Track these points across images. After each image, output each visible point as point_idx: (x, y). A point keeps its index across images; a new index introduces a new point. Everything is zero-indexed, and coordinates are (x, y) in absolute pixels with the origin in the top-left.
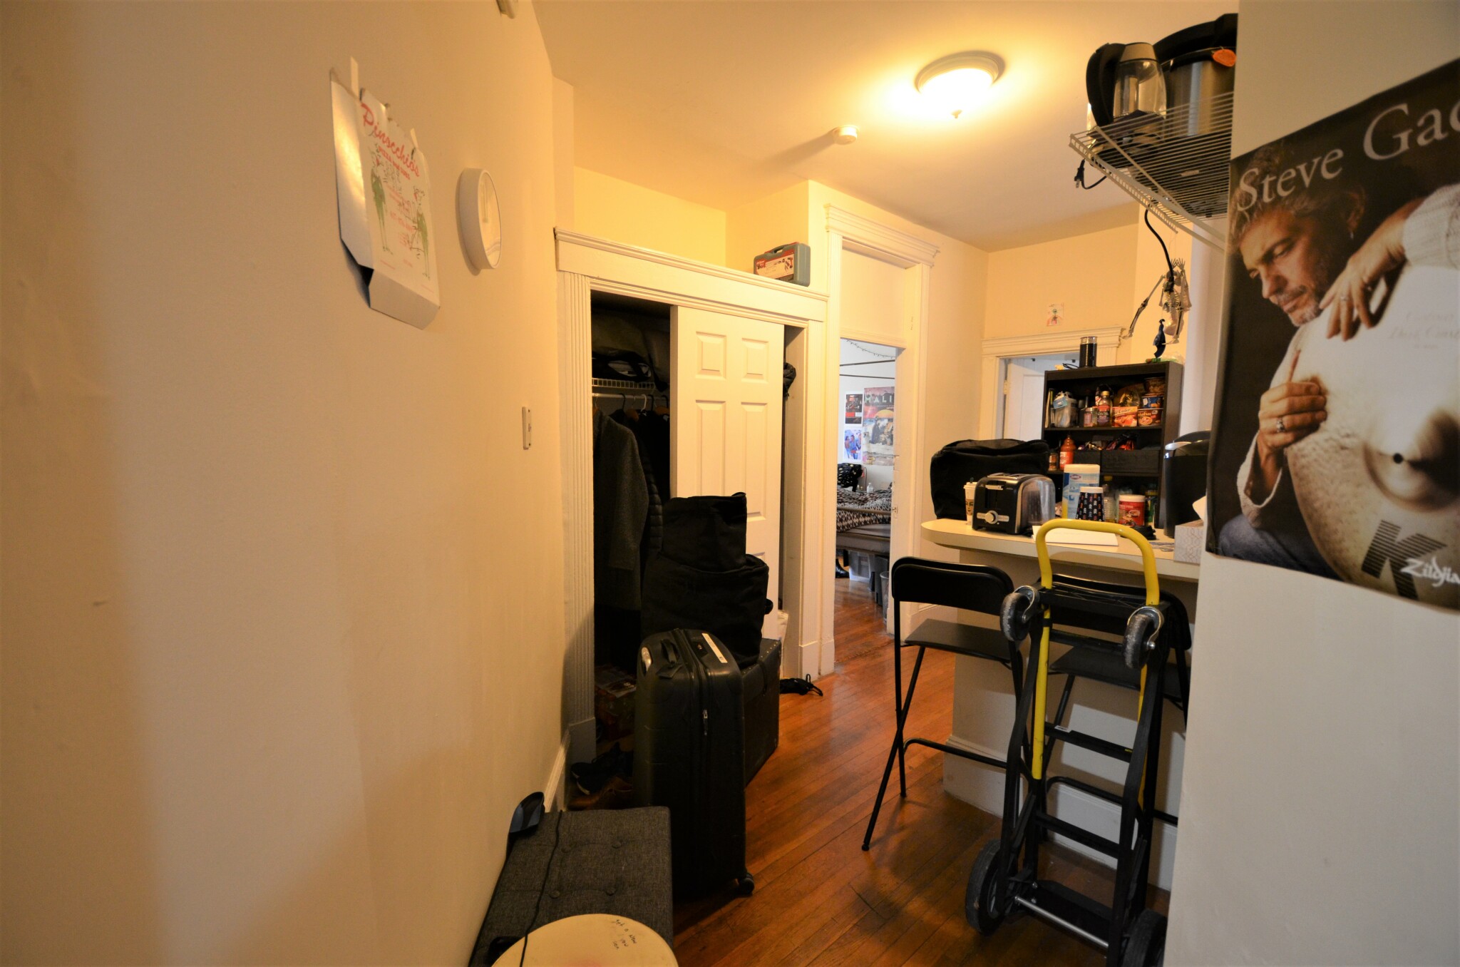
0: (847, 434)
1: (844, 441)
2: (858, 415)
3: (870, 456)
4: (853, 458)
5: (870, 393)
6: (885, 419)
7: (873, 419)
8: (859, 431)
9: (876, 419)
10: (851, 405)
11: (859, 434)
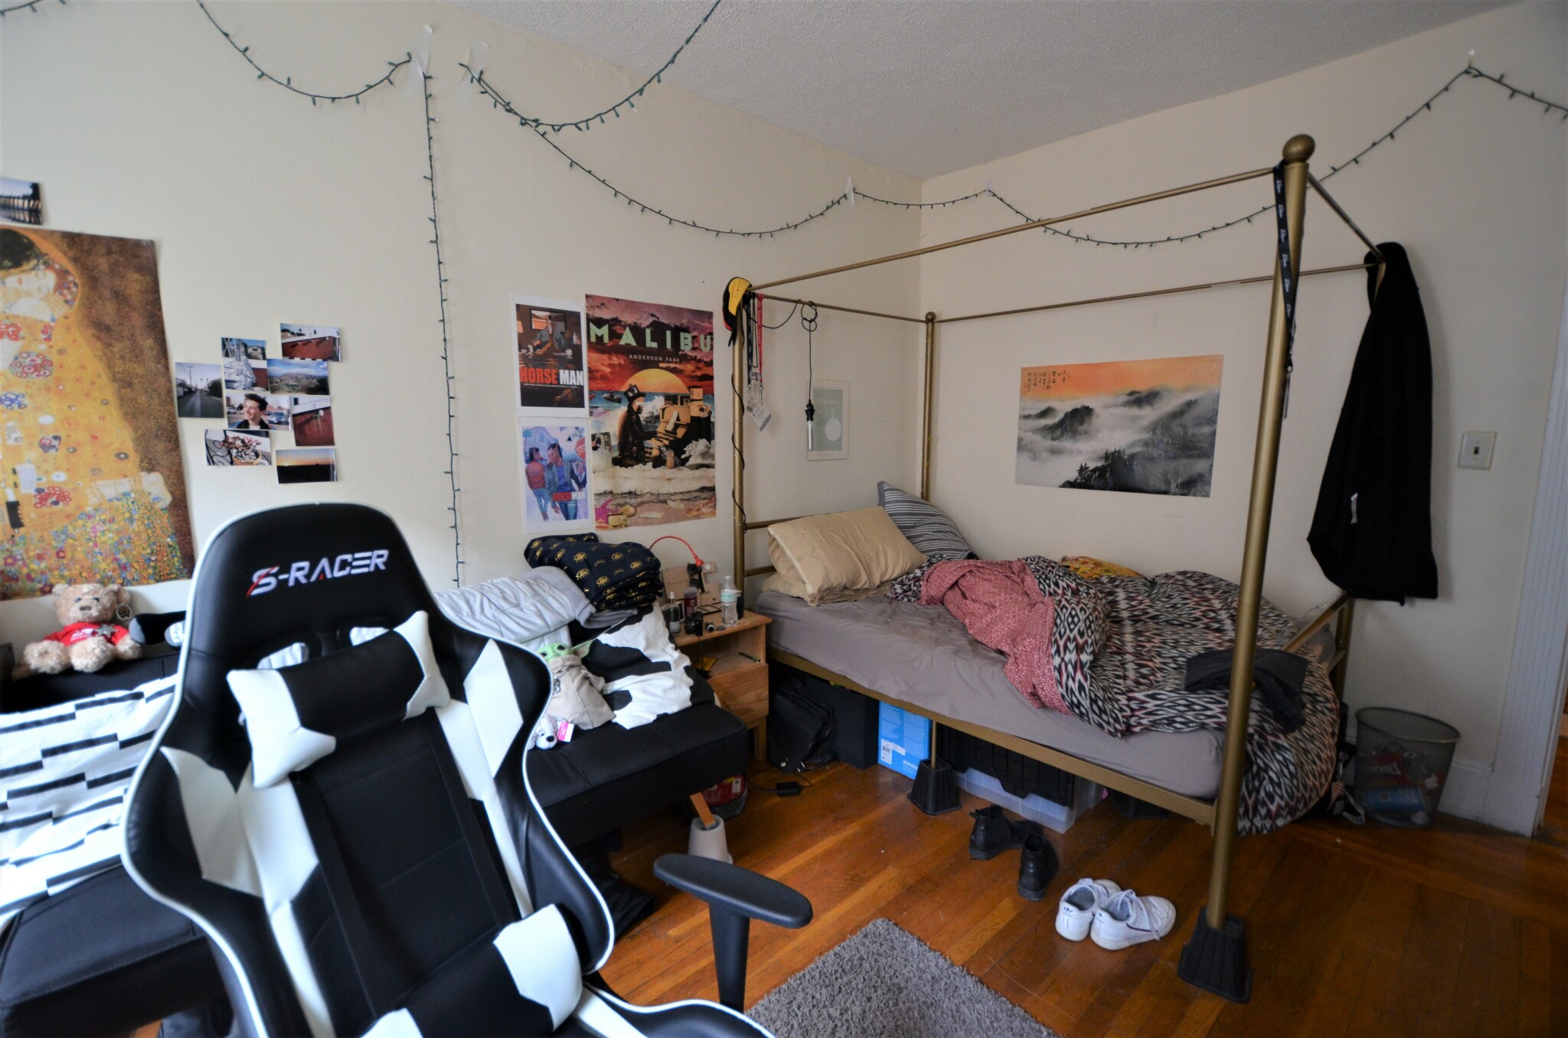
1: (522, 466)
2: (567, 377)
3: (618, 504)
4: (561, 515)
5: (606, 315)
6: (658, 394)
7: (620, 393)
8: (577, 428)
9: (631, 395)
10: (538, 342)
11: (575, 440)
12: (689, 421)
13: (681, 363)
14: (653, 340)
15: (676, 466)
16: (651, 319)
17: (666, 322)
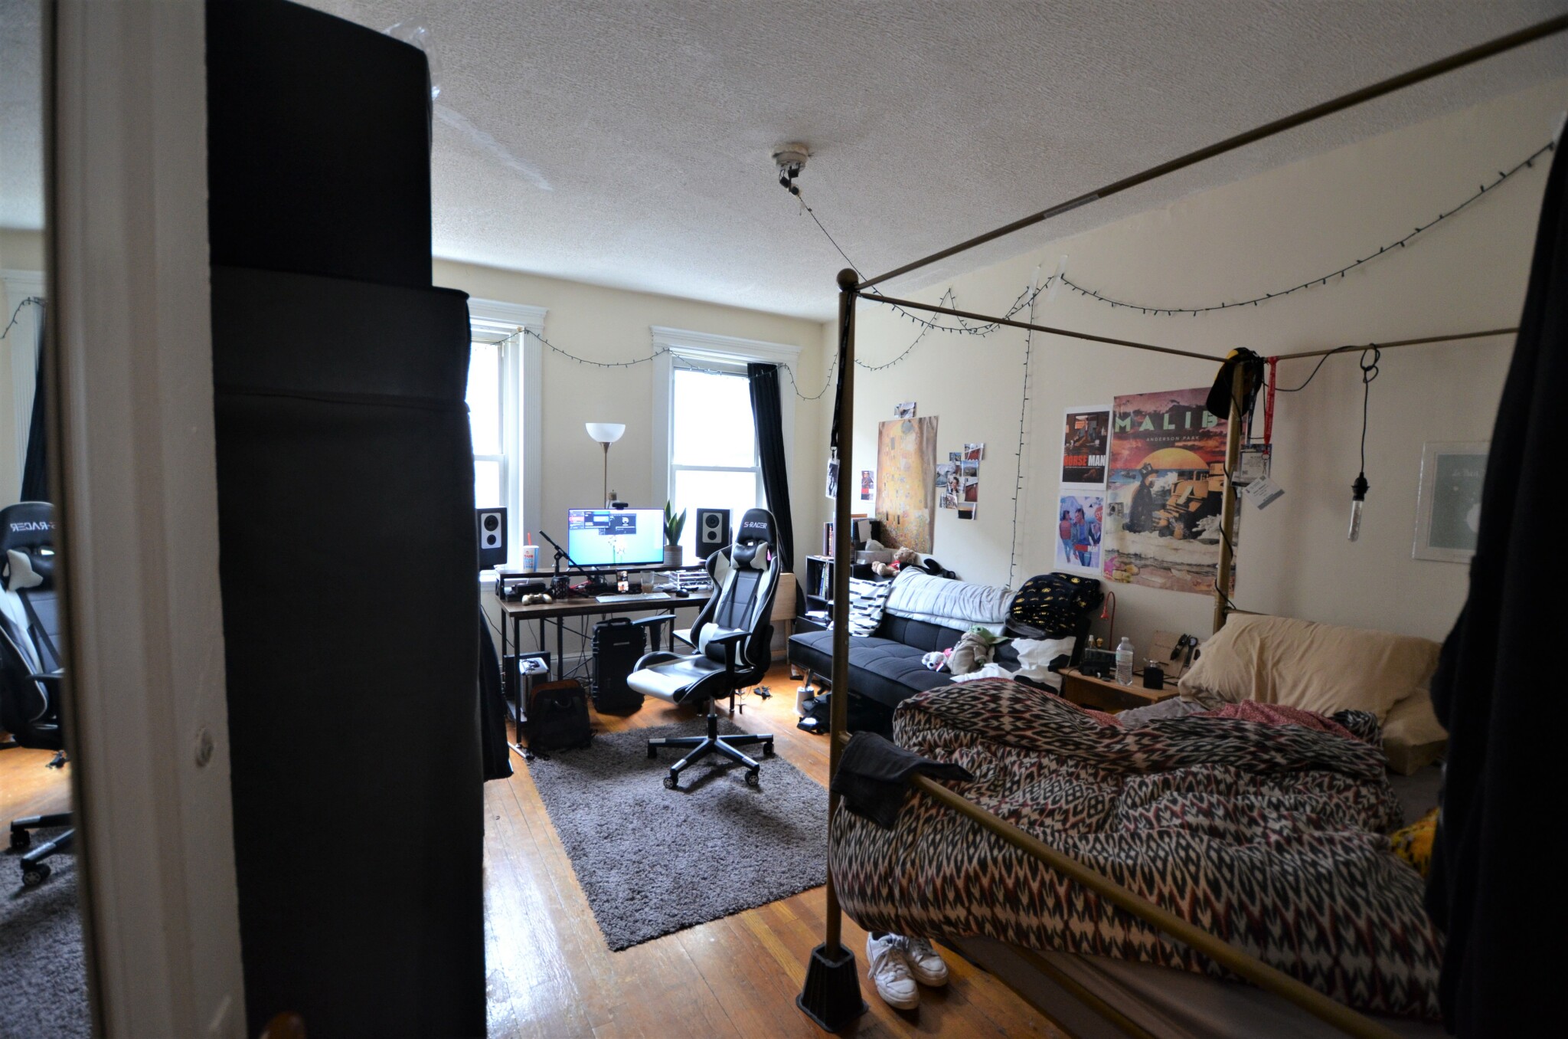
0: (1067, 506)
1: (1058, 522)
2: (1094, 461)
3: (1123, 562)
4: (1078, 561)
5: (1130, 409)
6: (1171, 471)
7: (1135, 470)
8: (1098, 498)
9: (1145, 472)
10: (1077, 438)
11: (1095, 507)
12: (1205, 496)
13: (1200, 440)
14: (1170, 423)
15: (1185, 537)
16: (1171, 405)
17: (1186, 404)
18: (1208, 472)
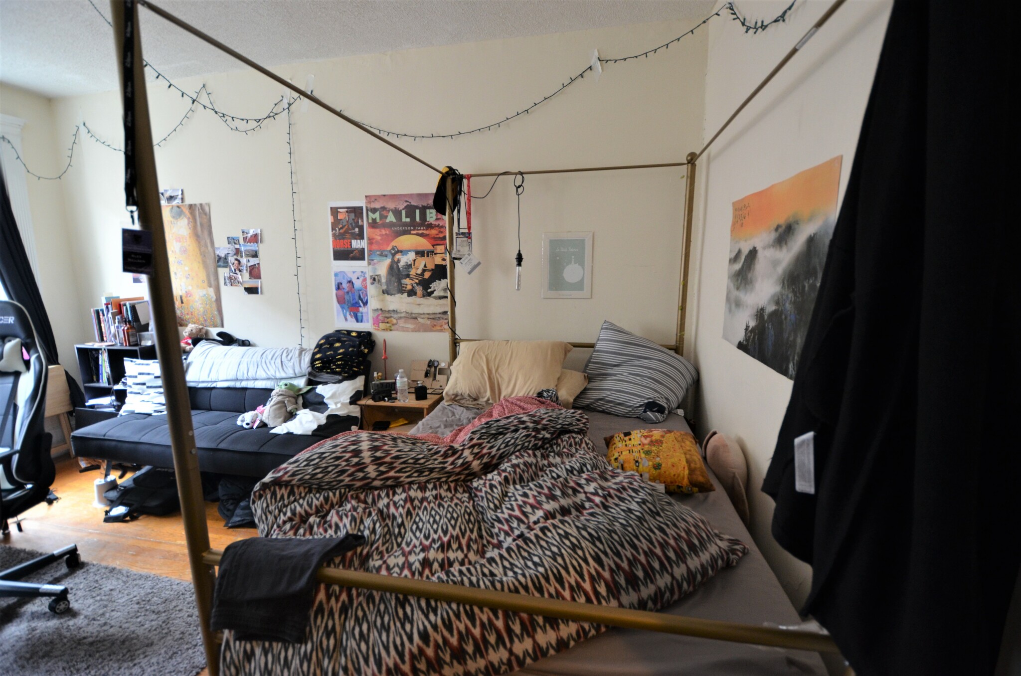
0: (340, 279)
1: (334, 291)
2: (356, 244)
3: (385, 317)
4: (354, 320)
5: (377, 205)
6: (410, 251)
7: (387, 251)
8: (362, 272)
9: (393, 252)
10: (341, 226)
11: (361, 279)
12: (434, 268)
13: (427, 229)
14: (407, 217)
15: (424, 296)
16: (406, 204)
17: (415, 204)
18: (433, 252)
